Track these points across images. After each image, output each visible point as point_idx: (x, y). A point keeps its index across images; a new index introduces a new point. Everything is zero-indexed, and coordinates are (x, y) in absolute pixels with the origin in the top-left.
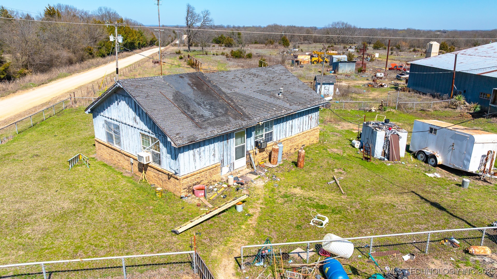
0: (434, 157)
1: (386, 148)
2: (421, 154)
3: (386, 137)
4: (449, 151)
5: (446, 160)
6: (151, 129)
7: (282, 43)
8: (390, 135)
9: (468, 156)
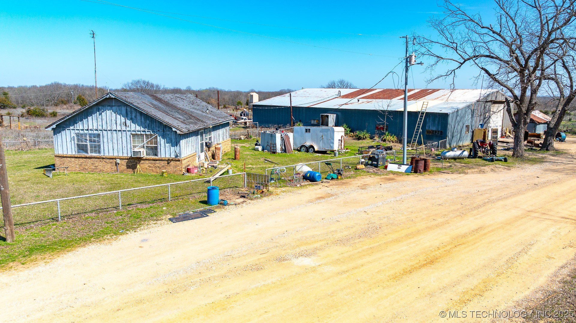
0: (312, 147)
1: (283, 145)
2: (303, 148)
3: (282, 138)
4: (320, 141)
5: (319, 147)
6: (147, 128)
7: (79, 103)
8: (284, 136)
9: (332, 141)
